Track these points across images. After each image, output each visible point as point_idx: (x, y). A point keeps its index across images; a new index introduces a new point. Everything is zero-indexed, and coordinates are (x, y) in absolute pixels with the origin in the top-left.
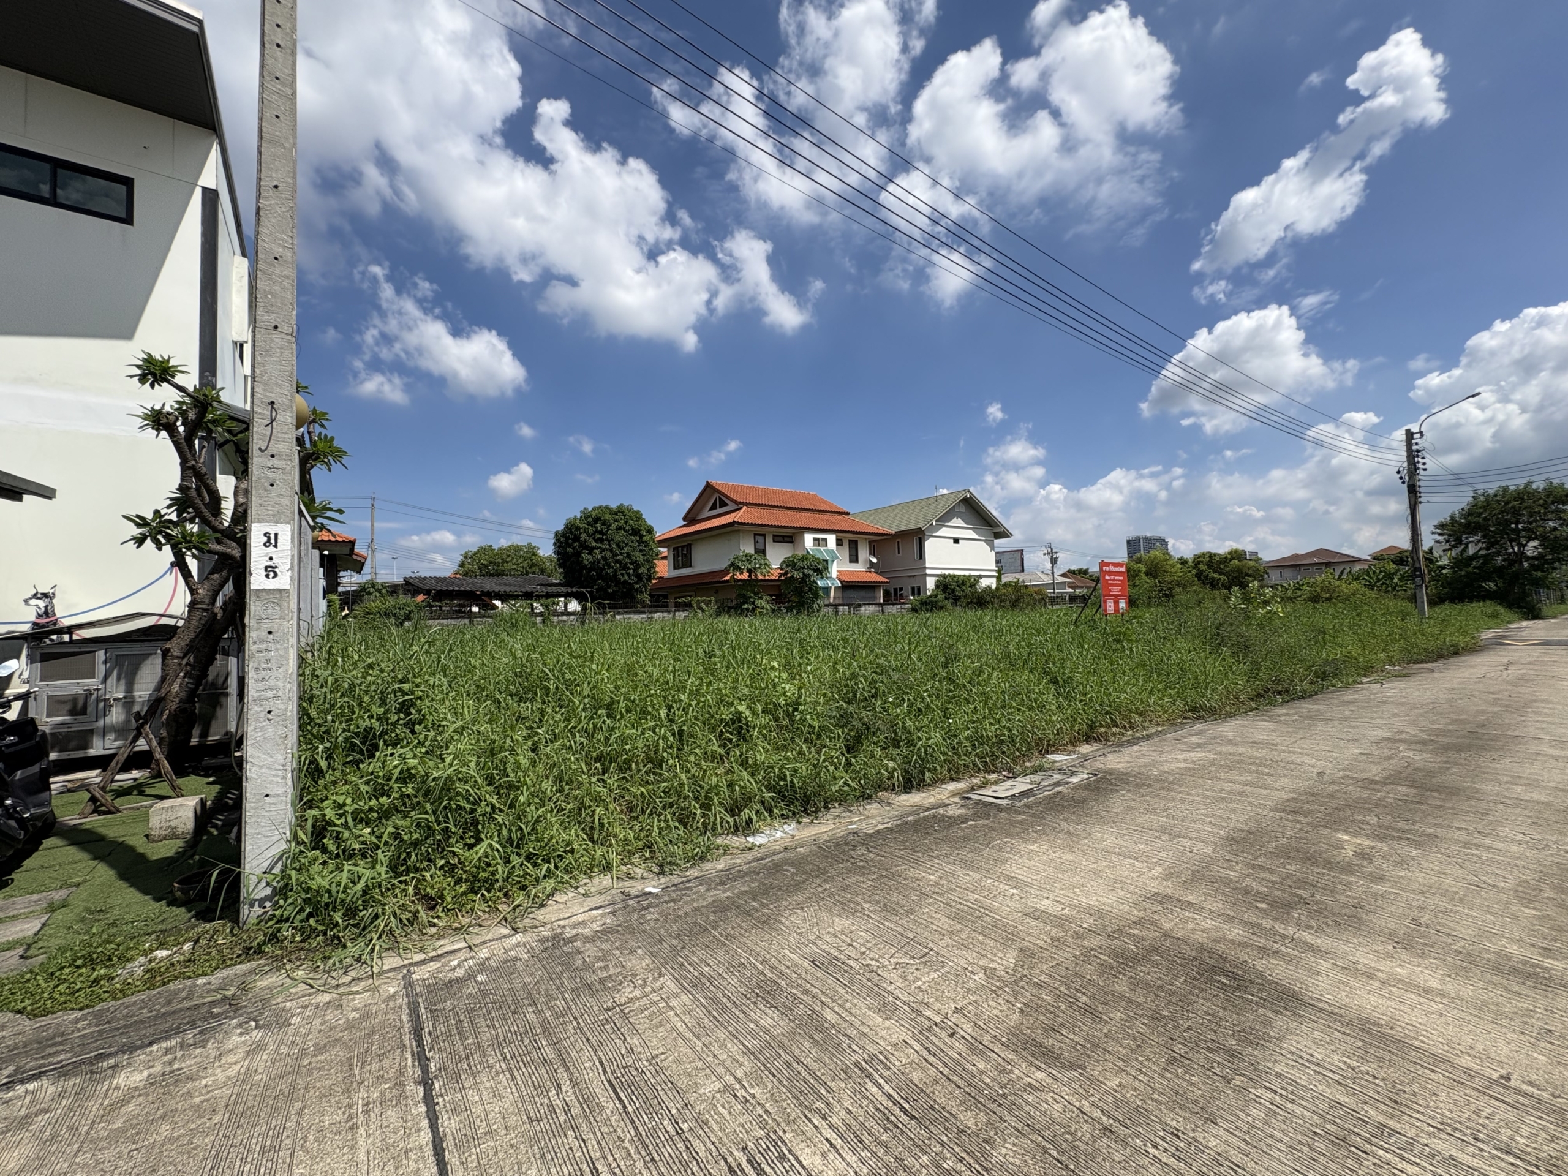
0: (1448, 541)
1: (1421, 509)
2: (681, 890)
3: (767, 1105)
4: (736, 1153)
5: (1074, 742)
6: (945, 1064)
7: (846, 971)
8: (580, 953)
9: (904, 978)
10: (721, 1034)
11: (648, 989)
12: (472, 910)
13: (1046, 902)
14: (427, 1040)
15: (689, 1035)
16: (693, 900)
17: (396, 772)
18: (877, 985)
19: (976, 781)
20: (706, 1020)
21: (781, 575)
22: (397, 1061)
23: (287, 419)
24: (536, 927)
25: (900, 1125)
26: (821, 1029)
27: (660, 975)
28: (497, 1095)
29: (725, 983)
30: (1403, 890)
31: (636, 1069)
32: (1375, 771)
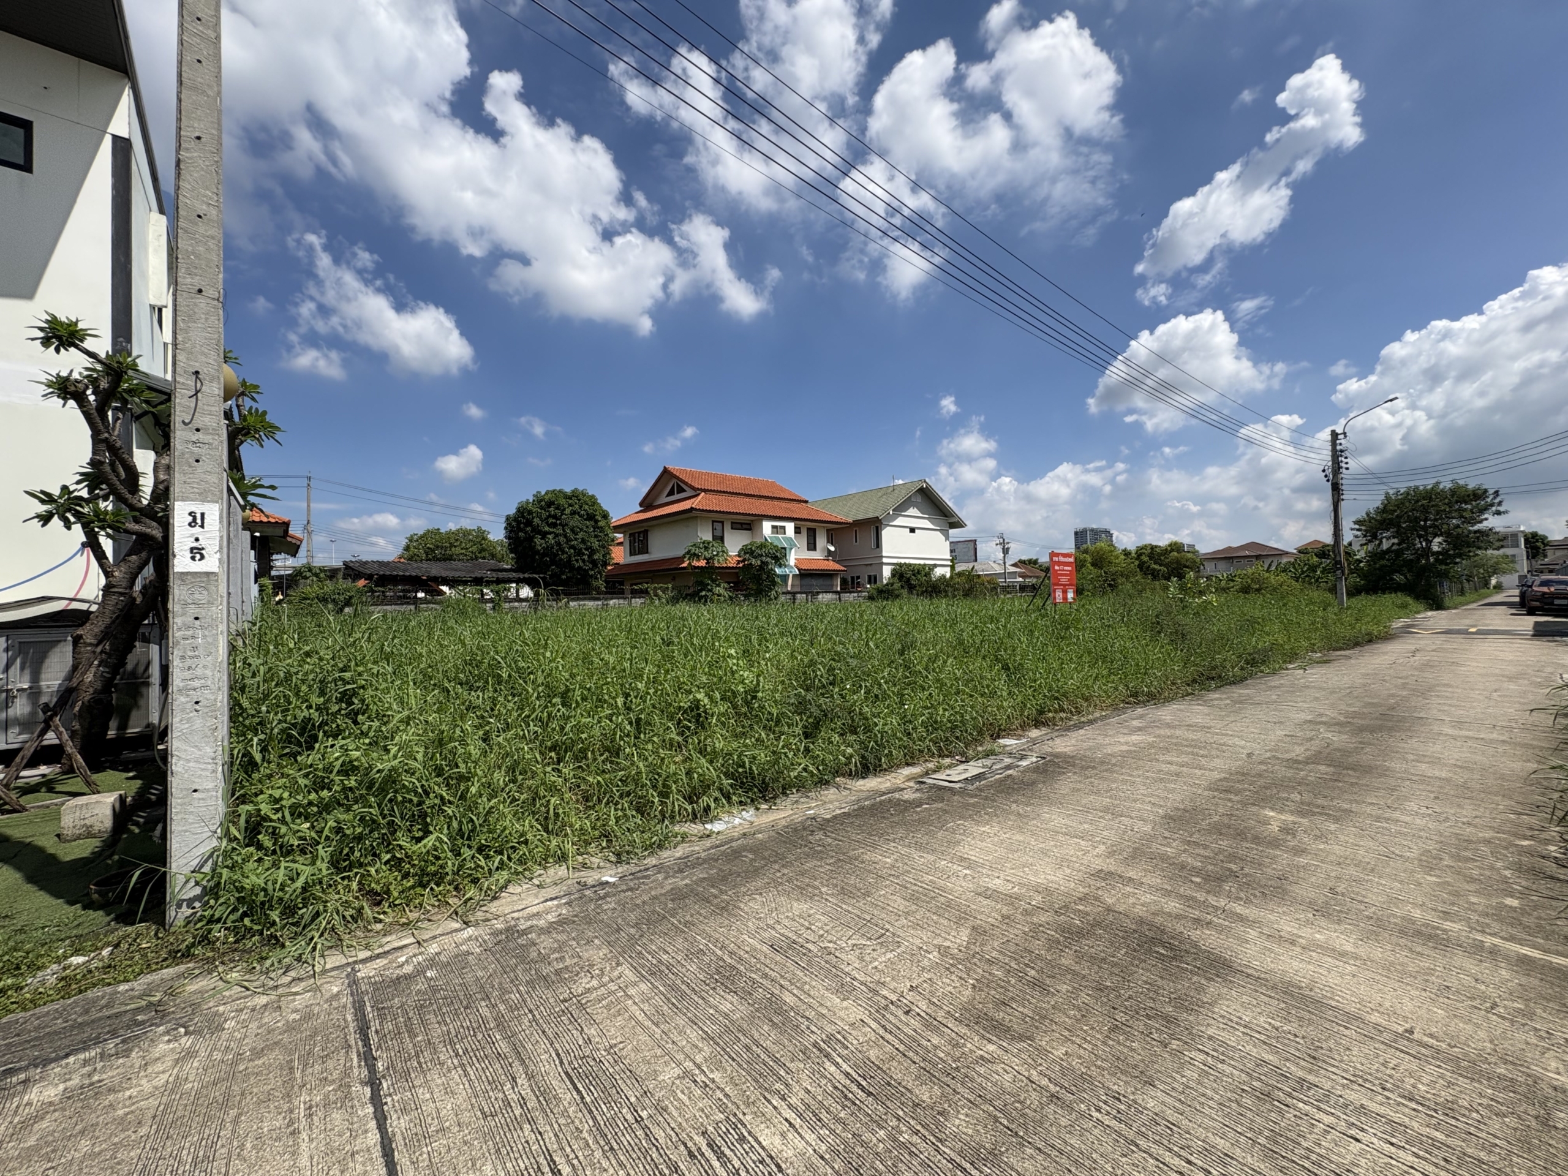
0: (1365, 536)
1: (1342, 504)
2: (638, 879)
3: (727, 1089)
4: (696, 1137)
5: (1024, 727)
6: (901, 1041)
7: (804, 954)
8: (535, 944)
9: (862, 959)
10: (681, 1021)
11: (606, 979)
12: (421, 905)
13: (997, 881)
14: (374, 1039)
15: (648, 1023)
16: (651, 888)
17: (338, 764)
18: (835, 967)
19: (930, 765)
20: (666, 1008)
21: (739, 562)
22: (342, 1062)
23: (213, 390)
24: (489, 920)
25: (858, 1102)
26: (780, 1012)
27: (618, 964)
28: (449, 1092)
29: (684, 970)
30: (1322, 862)
31: (594, 1059)
32: (1298, 751)
